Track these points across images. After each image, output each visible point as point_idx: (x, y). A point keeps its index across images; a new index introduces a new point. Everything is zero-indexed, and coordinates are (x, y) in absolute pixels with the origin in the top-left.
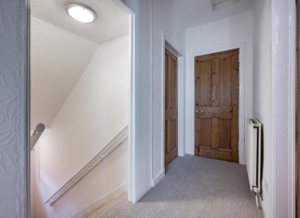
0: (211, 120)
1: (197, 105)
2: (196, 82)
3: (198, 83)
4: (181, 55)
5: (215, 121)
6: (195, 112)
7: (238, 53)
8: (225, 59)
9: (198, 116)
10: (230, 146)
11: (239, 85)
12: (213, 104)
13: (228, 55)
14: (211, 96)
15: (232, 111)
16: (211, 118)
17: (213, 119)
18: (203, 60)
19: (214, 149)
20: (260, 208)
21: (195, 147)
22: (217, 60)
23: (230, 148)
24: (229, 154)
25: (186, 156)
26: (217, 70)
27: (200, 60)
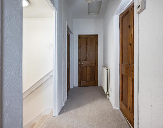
0: (87, 68)
1: (80, 60)
2: (79, 48)
3: (80, 49)
4: (72, 33)
5: (88, 68)
6: (79, 64)
7: (98, 36)
8: (92, 38)
9: (80, 66)
10: (95, 79)
11: (98, 51)
12: (87, 60)
13: (94, 37)
14: (86, 56)
15: (95, 63)
16: (86, 67)
17: (87, 67)
18: (82, 37)
19: (88, 82)
20: (109, 100)
21: (79, 82)
22: (89, 38)
23: (95, 80)
24: (94, 83)
25: (74, 87)
26: (89, 43)
27: (81, 37)
